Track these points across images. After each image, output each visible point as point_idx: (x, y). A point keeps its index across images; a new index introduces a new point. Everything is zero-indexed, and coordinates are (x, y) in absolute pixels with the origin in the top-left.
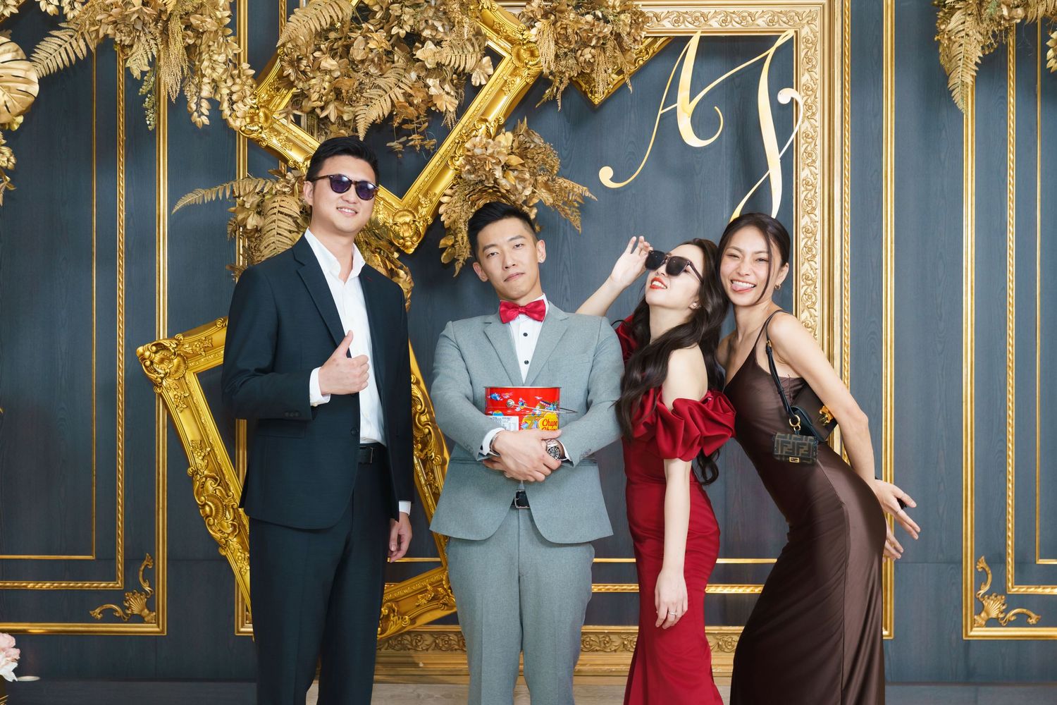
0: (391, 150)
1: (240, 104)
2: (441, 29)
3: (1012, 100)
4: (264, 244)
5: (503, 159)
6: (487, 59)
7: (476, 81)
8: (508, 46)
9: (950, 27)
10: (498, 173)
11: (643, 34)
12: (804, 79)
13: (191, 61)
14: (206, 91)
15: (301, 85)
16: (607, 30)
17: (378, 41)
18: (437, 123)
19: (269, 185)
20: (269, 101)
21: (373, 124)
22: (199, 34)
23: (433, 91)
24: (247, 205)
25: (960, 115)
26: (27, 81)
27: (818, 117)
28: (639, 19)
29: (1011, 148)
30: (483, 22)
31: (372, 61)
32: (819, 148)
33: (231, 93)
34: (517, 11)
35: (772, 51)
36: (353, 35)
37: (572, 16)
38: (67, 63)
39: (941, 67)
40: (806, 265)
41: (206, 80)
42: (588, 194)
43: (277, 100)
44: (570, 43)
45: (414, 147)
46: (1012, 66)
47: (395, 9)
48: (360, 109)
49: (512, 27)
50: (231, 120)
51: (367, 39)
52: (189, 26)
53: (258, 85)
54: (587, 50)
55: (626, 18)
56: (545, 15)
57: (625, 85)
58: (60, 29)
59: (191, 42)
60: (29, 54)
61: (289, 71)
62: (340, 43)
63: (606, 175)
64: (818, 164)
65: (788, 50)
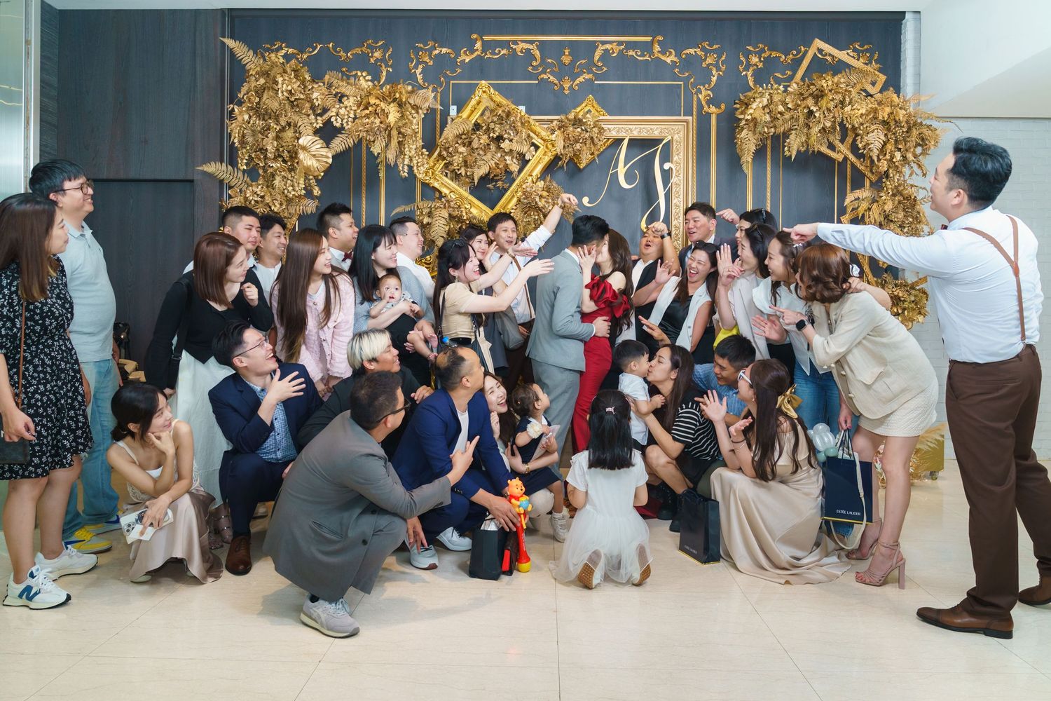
0: (489, 189)
1: (422, 168)
2: (512, 134)
3: (769, 169)
4: (432, 231)
5: (540, 193)
6: (532, 148)
7: (527, 158)
8: (542, 142)
9: (741, 136)
10: (537, 199)
11: (603, 137)
12: (675, 158)
13: (400, 148)
14: (407, 162)
15: (449, 159)
16: (588, 134)
17: (484, 139)
18: (509, 177)
19: (434, 204)
20: (434, 166)
21: (481, 177)
22: (404, 136)
23: (508, 162)
24: (424, 213)
25: (745, 176)
26: (327, 157)
27: (681, 175)
28: (601, 131)
29: (769, 190)
30: (532, 131)
31: (481, 148)
32: (682, 189)
33: (418, 163)
34: (546, 126)
35: (661, 146)
36: (473, 137)
37: (571, 129)
38: (345, 149)
39: (738, 154)
40: (675, 242)
41: (406, 156)
42: (577, 209)
43: (437, 165)
44: (570, 141)
45: (499, 187)
46: (769, 154)
47: (492, 126)
48: (475, 170)
49: (544, 134)
50: (417, 175)
51: (479, 138)
52: (400, 133)
53: (430, 158)
54: (578, 144)
55: (596, 130)
56: (559, 128)
57: (594, 160)
58: (342, 133)
59: (401, 140)
60: (328, 144)
61: (444, 153)
62: (467, 140)
63: (585, 200)
64: (681, 197)
65: (668, 146)
